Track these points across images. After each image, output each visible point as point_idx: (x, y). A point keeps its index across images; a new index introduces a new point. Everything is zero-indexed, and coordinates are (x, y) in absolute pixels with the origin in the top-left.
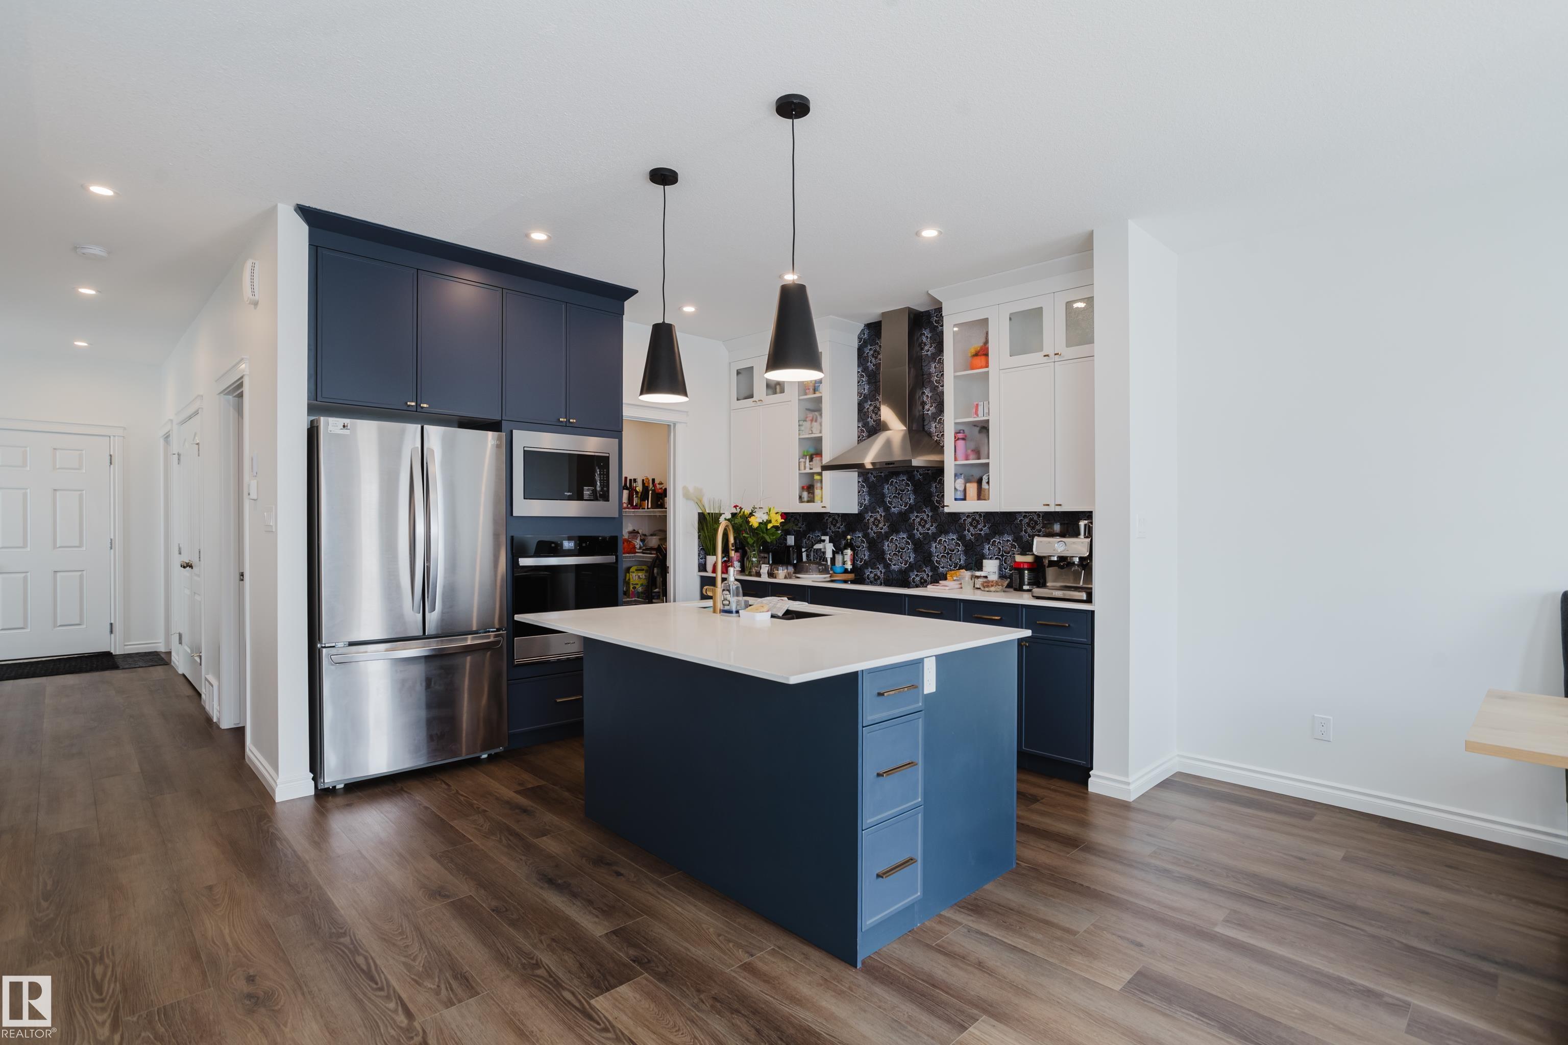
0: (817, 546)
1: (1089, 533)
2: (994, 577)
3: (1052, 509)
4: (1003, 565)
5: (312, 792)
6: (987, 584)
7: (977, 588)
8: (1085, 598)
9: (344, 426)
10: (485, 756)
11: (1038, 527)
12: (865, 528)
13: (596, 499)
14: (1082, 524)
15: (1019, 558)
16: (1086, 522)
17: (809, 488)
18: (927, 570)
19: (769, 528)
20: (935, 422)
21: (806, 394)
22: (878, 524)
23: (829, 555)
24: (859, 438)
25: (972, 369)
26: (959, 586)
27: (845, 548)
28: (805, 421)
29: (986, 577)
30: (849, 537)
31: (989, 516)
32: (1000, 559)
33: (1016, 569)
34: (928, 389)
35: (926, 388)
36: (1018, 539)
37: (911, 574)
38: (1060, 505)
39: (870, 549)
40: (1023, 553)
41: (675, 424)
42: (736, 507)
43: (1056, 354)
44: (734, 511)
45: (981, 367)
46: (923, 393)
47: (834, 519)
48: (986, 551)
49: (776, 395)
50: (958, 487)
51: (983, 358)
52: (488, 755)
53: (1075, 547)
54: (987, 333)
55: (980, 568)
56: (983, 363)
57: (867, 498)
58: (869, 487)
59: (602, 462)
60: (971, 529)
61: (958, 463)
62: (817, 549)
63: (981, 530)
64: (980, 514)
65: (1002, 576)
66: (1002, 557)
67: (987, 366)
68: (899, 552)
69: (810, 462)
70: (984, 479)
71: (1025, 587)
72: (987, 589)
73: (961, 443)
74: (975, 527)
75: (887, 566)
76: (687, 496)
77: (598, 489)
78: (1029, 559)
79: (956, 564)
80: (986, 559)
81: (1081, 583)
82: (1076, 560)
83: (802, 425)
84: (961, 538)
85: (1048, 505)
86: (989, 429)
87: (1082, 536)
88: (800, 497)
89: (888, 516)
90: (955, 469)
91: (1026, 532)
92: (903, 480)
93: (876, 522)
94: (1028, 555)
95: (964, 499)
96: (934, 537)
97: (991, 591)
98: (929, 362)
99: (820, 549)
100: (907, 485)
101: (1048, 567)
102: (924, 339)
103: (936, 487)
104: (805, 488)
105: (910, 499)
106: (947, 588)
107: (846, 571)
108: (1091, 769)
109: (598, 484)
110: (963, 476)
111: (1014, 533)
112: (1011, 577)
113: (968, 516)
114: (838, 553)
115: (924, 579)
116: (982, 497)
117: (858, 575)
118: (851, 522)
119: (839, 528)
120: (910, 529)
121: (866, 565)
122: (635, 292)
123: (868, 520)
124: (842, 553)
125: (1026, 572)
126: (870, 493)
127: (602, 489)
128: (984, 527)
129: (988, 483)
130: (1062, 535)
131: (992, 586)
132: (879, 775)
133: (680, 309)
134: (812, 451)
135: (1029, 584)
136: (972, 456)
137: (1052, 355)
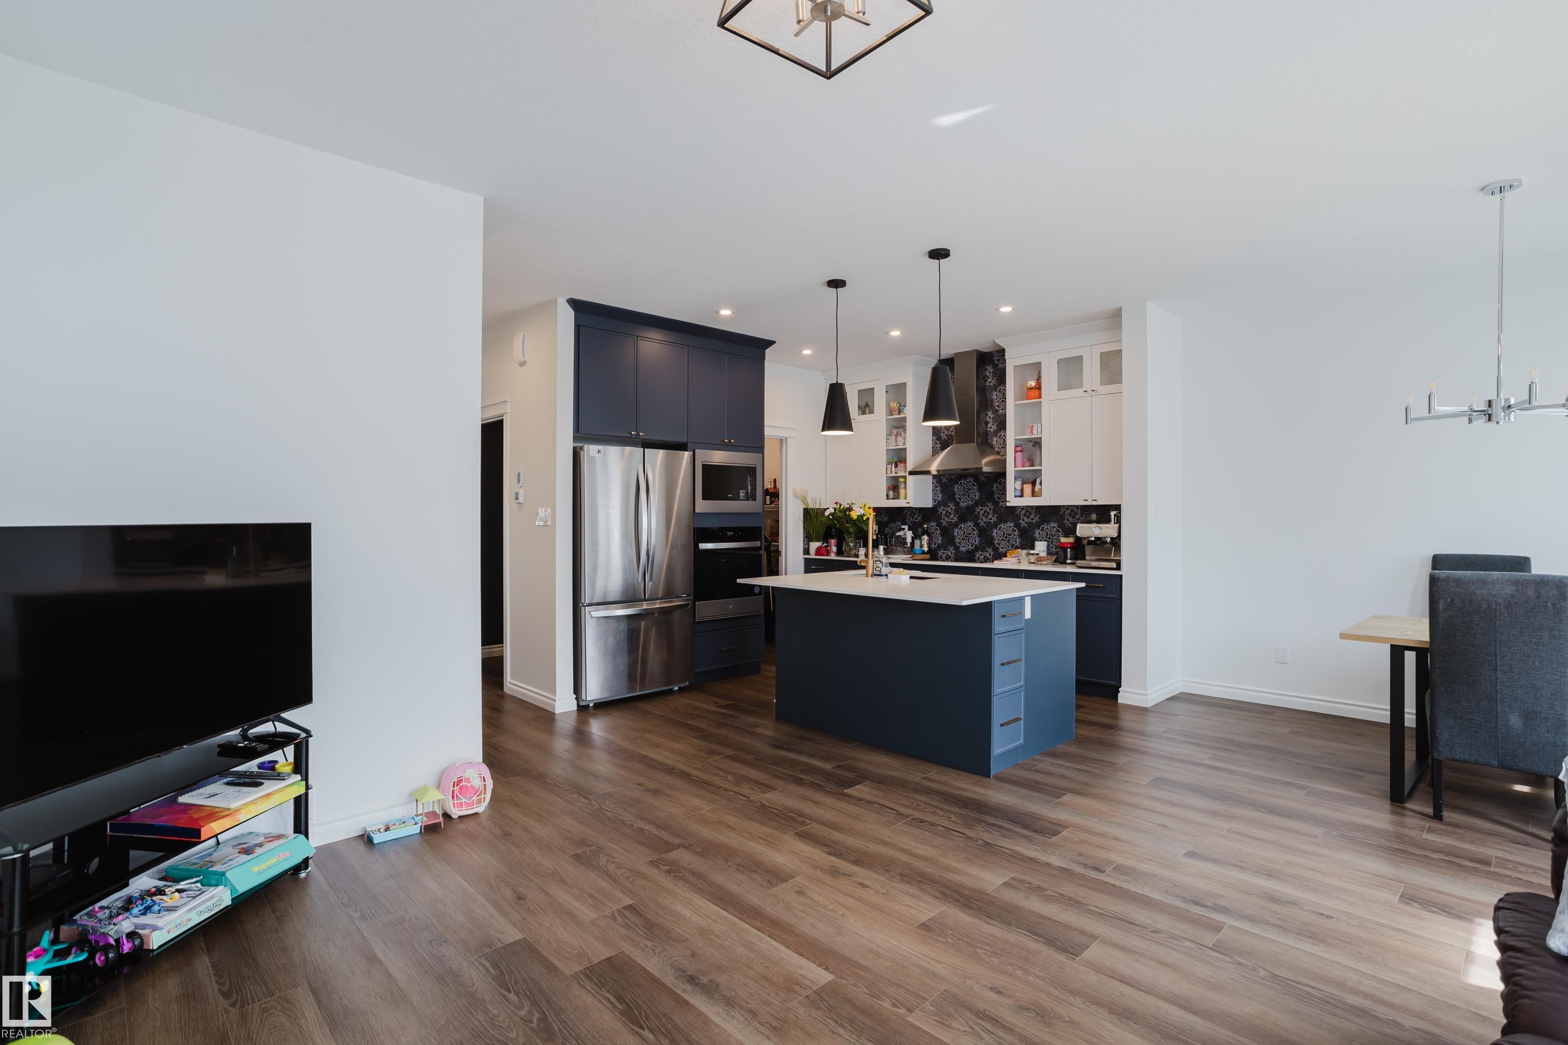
0: (898, 534)
1: (1118, 520)
2: (1043, 554)
3: (1089, 503)
4: (1050, 545)
5: (575, 708)
6: (1040, 560)
7: (1031, 563)
8: (1115, 567)
9: (599, 451)
10: (676, 688)
11: (1077, 517)
12: (938, 519)
13: (747, 499)
14: (1113, 513)
15: (1063, 540)
16: (1115, 512)
17: (895, 487)
18: (990, 550)
19: (864, 519)
20: (996, 437)
21: (892, 415)
22: (949, 514)
23: (909, 540)
24: (933, 448)
25: (1028, 399)
26: (1018, 561)
27: (923, 534)
28: (890, 435)
29: (1038, 554)
30: (925, 526)
31: (1039, 509)
32: (1047, 541)
33: (1060, 548)
34: (991, 412)
35: (989, 411)
36: (1061, 526)
37: (976, 554)
38: (1095, 500)
39: (942, 535)
40: (1066, 536)
41: (786, 439)
42: (836, 503)
43: (1093, 391)
44: (835, 506)
45: (1035, 398)
46: (987, 415)
47: (912, 512)
48: (1037, 535)
49: (865, 415)
50: (1016, 487)
51: (1037, 391)
52: (679, 688)
53: (1107, 531)
54: (1040, 372)
55: (1033, 548)
56: (1037, 395)
57: (940, 495)
58: (942, 487)
59: (751, 471)
60: (1025, 518)
61: (1017, 469)
62: (898, 536)
63: (1033, 519)
64: (1032, 507)
65: (1049, 553)
66: (1049, 539)
67: (1040, 397)
68: (966, 537)
69: (895, 467)
70: (1037, 482)
71: (1068, 561)
72: (1040, 563)
73: (1019, 454)
74: (1028, 517)
75: (957, 548)
76: (795, 496)
77: (749, 492)
78: (1071, 540)
79: (1013, 546)
80: (1037, 541)
81: (1112, 556)
82: (1109, 540)
83: (889, 439)
84: (1017, 525)
85: (1087, 500)
86: (1041, 444)
87: (1112, 523)
88: (887, 495)
89: (958, 509)
90: (1015, 474)
91: (1068, 520)
92: (970, 481)
93: (948, 514)
94: (1071, 537)
95: (1022, 496)
96: (995, 525)
97: (1042, 564)
98: (992, 391)
99: (901, 536)
100: (974, 485)
101: (1088, 545)
102: (987, 373)
103: (997, 487)
104: (891, 488)
105: (976, 496)
106: (1010, 563)
107: (923, 552)
108: (1120, 686)
109: (749, 488)
110: (1020, 479)
111: (1059, 521)
112: (1057, 553)
113: (1022, 509)
114: (916, 538)
115: (987, 558)
116: (1035, 494)
117: (933, 554)
118: (925, 514)
119: (917, 519)
120: (975, 519)
121: (939, 547)
122: (774, 342)
123: (941, 512)
124: (920, 539)
125: (1069, 550)
126: (942, 492)
127: (752, 491)
128: (1035, 517)
129: (1041, 484)
130: (1098, 522)
131: (1044, 560)
132: (1002, 664)
133: (800, 352)
134: (896, 459)
135: (1071, 559)
136: (1027, 464)
137: (1089, 390)
